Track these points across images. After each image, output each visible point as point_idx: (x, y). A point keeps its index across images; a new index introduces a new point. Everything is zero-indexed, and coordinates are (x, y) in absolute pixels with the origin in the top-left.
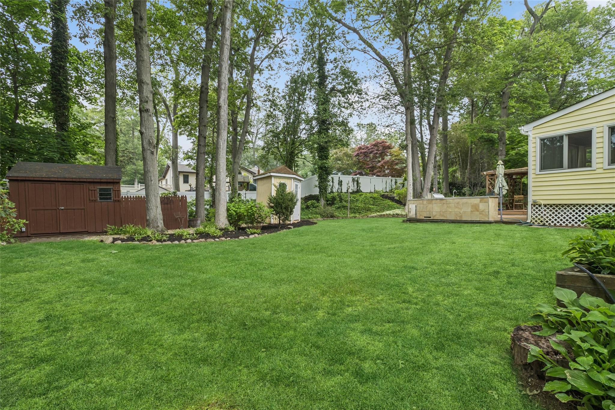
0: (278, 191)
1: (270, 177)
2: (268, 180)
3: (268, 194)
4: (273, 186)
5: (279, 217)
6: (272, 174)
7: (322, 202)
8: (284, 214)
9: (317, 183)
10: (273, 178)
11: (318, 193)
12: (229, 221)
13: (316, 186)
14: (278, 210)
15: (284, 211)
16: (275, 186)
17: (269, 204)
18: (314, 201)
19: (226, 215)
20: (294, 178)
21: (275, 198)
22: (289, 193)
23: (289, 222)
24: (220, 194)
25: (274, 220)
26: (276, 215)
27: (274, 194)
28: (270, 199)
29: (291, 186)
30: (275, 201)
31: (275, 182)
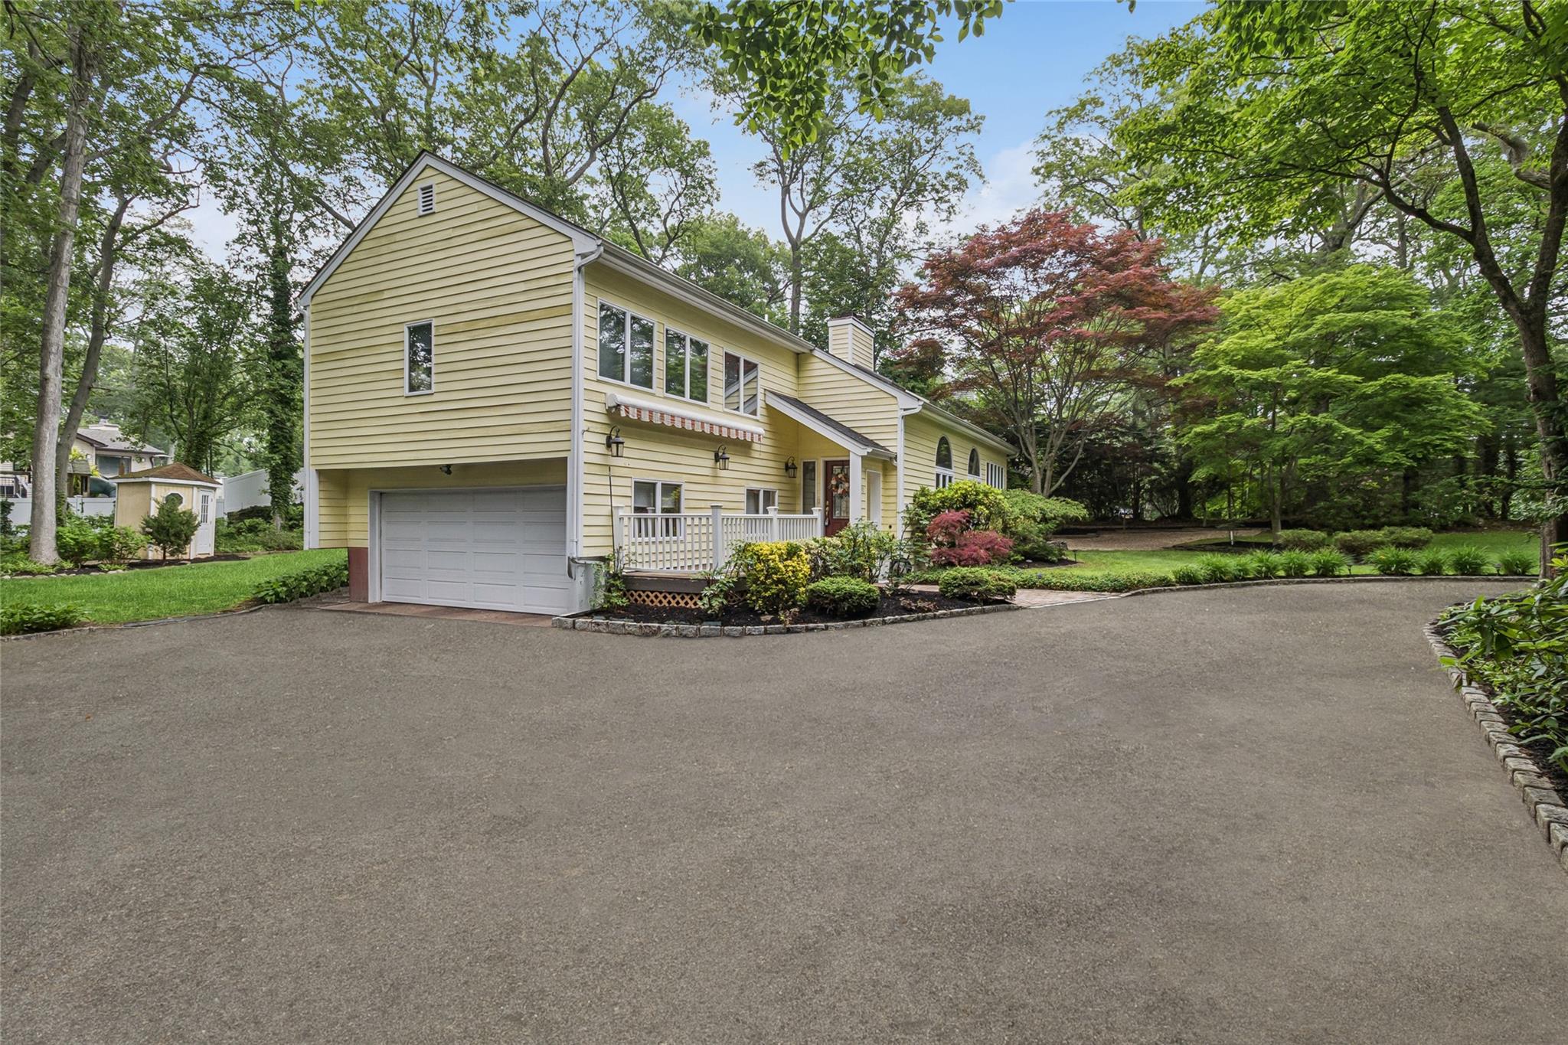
0: (161, 509)
1: (149, 483)
2: (144, 488)
3: (143, 514)
4: (153, 502)
5: (164, 549)
6: (151, 479)
7: (278, 521)
8: (172, 543)
9: (267, 486)
10: (153, 486)
11: (269, 504)
12: (60, 554)
13: (265, 492)
14: (162, 537)
15: (173, 539)
16: (157, 502)
17: (143, 529)
18: (260, 520)
19: (54, 545)
20: (198, 487)
21: (156, 520)
22: (184, 513)
23: (185, 557)
24: (42, 513)
25: (154, 553)
26: (159, 545)
27: (154, 512)
28: (147, 522)
29: (191, 501)
30: (156, 524)
31: (159, 494)
